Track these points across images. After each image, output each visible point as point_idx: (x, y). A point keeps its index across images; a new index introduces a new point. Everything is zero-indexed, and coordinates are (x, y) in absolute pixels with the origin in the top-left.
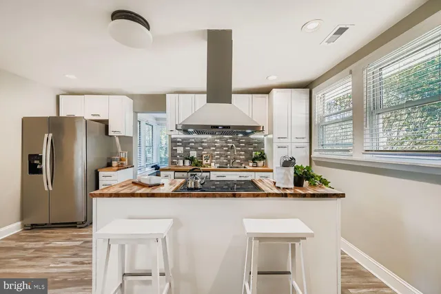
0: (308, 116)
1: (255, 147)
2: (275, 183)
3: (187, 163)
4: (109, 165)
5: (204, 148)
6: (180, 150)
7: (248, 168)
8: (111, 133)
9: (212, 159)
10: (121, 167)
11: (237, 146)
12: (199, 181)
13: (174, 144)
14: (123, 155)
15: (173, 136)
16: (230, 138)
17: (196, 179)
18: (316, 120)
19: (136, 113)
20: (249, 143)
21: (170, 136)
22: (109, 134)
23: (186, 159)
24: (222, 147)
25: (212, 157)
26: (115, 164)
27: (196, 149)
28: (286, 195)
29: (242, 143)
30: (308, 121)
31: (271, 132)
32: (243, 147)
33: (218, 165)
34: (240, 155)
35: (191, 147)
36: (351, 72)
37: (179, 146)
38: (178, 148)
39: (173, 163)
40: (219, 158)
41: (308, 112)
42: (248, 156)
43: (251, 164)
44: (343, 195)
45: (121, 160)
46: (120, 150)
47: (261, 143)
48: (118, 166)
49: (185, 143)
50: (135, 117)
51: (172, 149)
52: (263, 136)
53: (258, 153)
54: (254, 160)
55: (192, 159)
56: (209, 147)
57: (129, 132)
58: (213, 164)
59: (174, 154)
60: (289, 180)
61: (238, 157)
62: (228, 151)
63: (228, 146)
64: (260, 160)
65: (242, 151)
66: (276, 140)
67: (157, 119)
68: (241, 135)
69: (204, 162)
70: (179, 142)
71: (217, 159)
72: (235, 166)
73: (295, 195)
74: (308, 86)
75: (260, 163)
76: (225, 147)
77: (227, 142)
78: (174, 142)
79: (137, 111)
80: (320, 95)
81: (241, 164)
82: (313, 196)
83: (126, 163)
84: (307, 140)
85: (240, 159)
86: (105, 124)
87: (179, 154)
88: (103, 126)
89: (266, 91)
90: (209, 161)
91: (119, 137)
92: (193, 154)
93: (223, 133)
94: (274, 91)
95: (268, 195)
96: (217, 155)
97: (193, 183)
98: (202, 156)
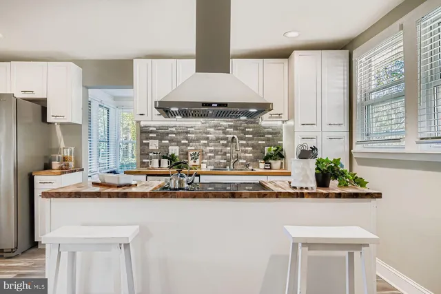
0: (347, 91)
1: (268, 140)
2: (290, 183)
3: (165, 163)
4: (47, 167)
5: (191, 141)
6: (154, 145)
7: (257, 170)
8: (50, 119)
9: (203, 159)
10: (65, 170)
11: (241, 138)
12: (185, 179)
13: (144, 135)
14: (66, 153)
15: (143, 124)
16: (230, 127)
17: (181, 176)
18: (358, 97)
19: (86, 87)
20: (259, 134)
21: (138, 122)
22: (48, 121)
23: (164, 157)
24: (218, 139)
25: (203, 154)
26: (55, 165)
27: (179, 143)
28: (302, 195)
29: (248, 133)
30: (347, 99)
31: (291, 116)
32: (250, 139)
33: (212, 167)
34: (245, 152)
35: (171, 141)
36: (401, 27)
37: (152, 138)
38: (150, 141)
39: (142, 164)
40: (214, 157)
41: (347, 86)
42: (258, 153)
43: (262, 165)
44: (379, 195)
45: (65, 159)
46: (62, 145)
47: (277, 134)
48: (61, 168)
49: (162, 134)
50: (86, 96)
51: (142, 144)
52: (280, 123)
53: (273, 149)
54: (267, 159)
55: (172, 158)
56: (198, 140)
57: (76, 117)
58: (204, 166)
59: (144, 152)
60: (308, 177)
61: (243, 155)
62: (226, 146)
63: (226, 139)
64: (275, 159)
65: (247, 145)
66: (298, 127)
67: (116, 98)
68: (244, 118)
69: (191, 163)
70: (152, 132)
71: (210, 158)
72: (238, 167)
73: (314, 195)
74: (346, 46)
75: (276, 164)
76: (222, 139)
77: (225, 133)
78: (144, 132)
79: (88, 85)
80: (363, 59)
81: (247, 166)
82: (339, 196)
83: (72, 164)
84: (346, 127)
85: (245, 158)
86: (41, 106)
87: (152, 151)
88: (39, 107)
89: (284, 54)
90: (198, 161)
91: (62, 124)
92: (174, 150)
93: (219, 115)
94: (296, 54)
95: (278, 195)
96: (211, 151)
97: (177, 182)
98: (187, 154)
